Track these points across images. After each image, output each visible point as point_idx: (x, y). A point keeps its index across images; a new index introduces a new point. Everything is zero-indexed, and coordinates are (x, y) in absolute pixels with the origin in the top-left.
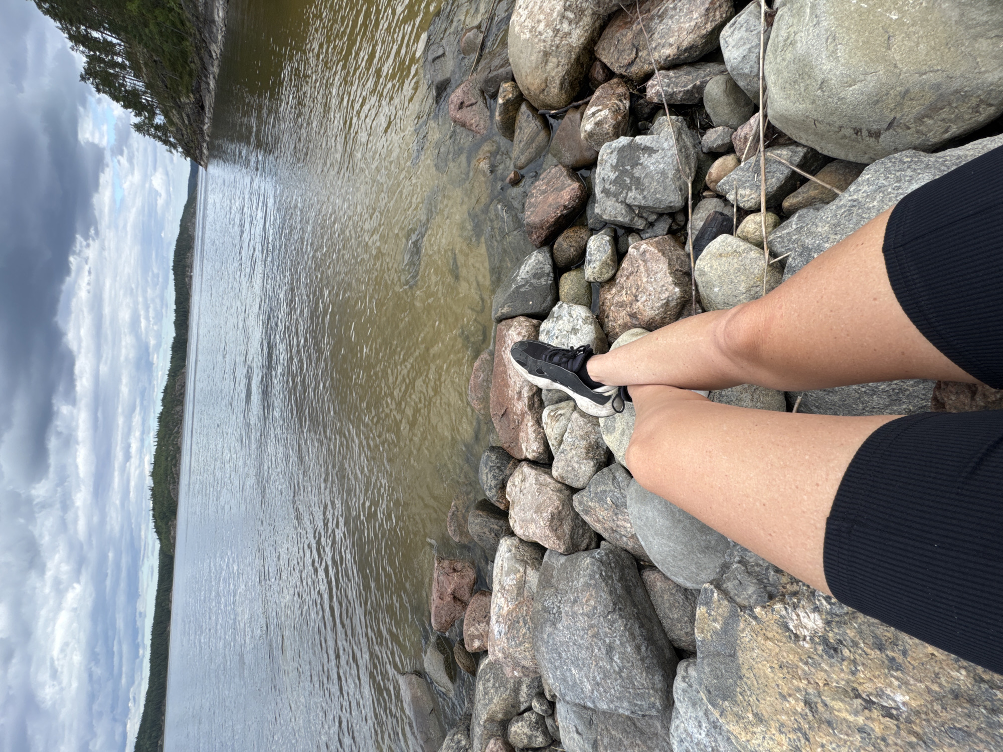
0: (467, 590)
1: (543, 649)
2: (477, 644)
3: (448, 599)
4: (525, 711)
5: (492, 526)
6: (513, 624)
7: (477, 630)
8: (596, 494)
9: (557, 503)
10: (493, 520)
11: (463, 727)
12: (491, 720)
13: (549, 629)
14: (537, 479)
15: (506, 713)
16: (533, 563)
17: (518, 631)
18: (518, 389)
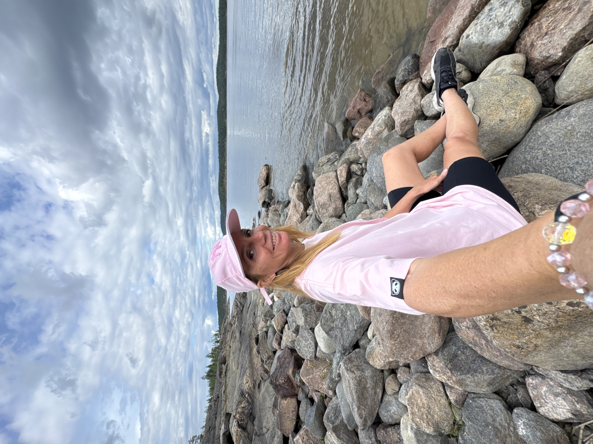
0: (365, 112)
1: (371, 157)
2: (357, 134)
3: (356, 110)
4: (360, 164)
5: (389, 97)
6: (369, 142)
7: (360, 130)
8: (422, 128)
9: (410, 117)
10: (391, 94)
11: (339, 153)
12: (348, 159)
13: (375, 155)
14: (415, 97)
15: (354, 161)
16: (389, 128)
17: (369, 146)
18: (447, 36)
